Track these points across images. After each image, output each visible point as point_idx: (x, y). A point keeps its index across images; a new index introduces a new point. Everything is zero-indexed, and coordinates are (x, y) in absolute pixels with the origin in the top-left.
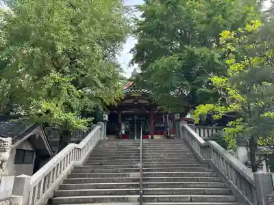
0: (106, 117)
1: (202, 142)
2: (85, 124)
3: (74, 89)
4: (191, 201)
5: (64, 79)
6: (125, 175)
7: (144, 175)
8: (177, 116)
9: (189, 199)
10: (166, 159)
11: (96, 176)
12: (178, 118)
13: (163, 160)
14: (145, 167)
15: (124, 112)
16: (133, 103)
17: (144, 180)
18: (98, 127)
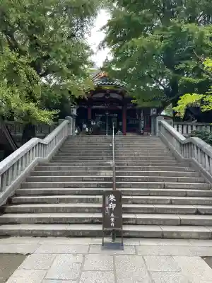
0: (75, 112)
1: (182, 138)
2: (50, 117)
3: (34, 72)
4: (171, 203)
5: (21, 60)
6: (95, 174)
7: (117, 174)
8: (153, 112)
9: (169, 202)
10: (141, 156)
11: (63, 174)
12: (155, 113)
13: (137, 158)
14: (118, 165)
15: (94, 107)
16: (104, 97)
17: (117, 179)
18: (65, 122)
